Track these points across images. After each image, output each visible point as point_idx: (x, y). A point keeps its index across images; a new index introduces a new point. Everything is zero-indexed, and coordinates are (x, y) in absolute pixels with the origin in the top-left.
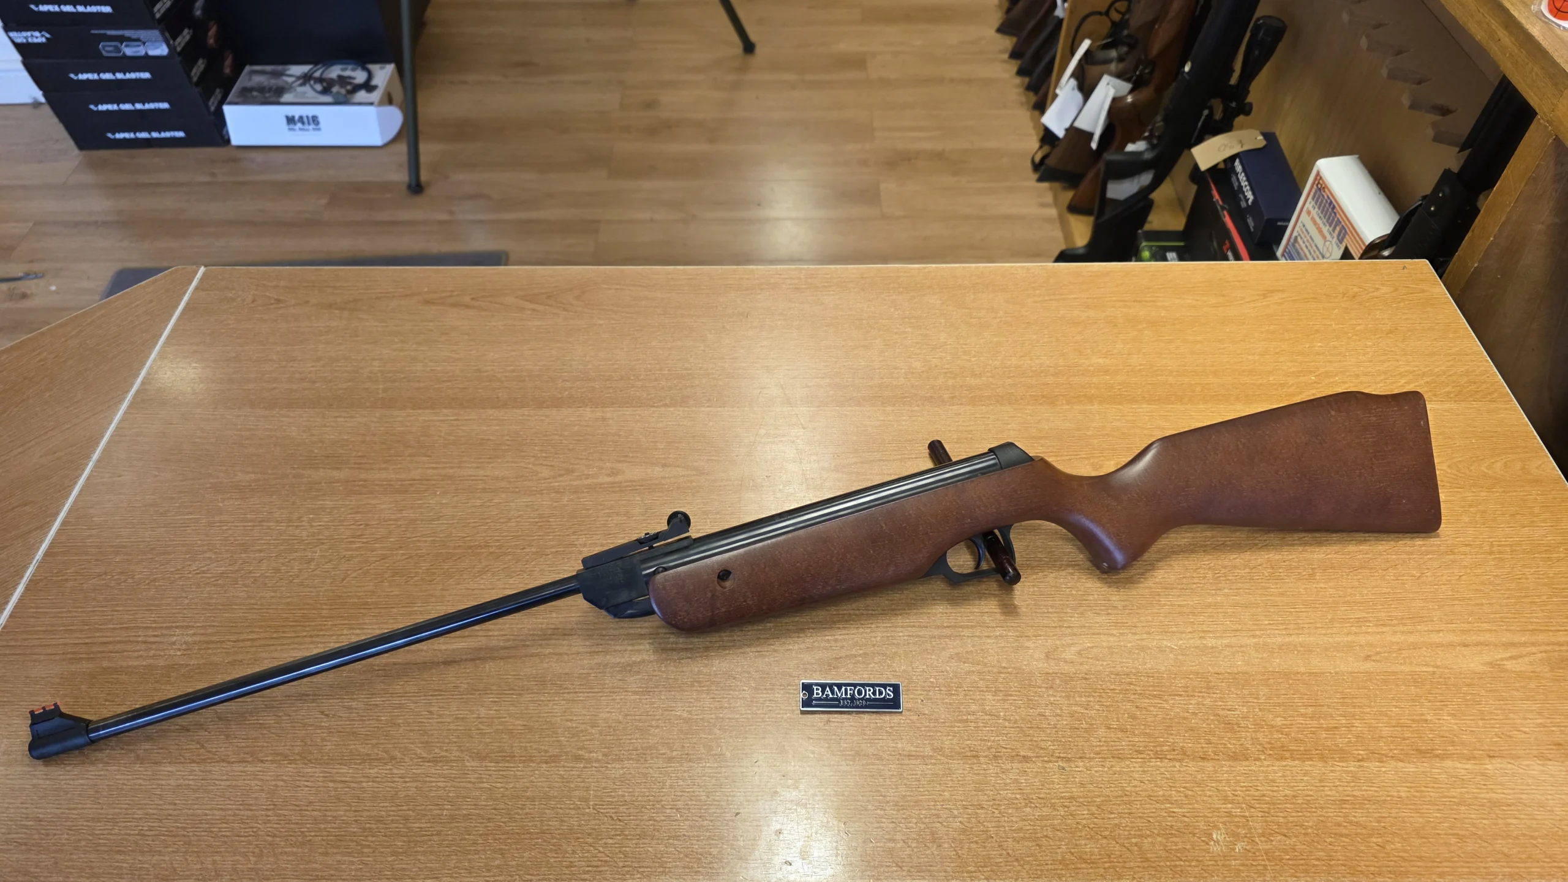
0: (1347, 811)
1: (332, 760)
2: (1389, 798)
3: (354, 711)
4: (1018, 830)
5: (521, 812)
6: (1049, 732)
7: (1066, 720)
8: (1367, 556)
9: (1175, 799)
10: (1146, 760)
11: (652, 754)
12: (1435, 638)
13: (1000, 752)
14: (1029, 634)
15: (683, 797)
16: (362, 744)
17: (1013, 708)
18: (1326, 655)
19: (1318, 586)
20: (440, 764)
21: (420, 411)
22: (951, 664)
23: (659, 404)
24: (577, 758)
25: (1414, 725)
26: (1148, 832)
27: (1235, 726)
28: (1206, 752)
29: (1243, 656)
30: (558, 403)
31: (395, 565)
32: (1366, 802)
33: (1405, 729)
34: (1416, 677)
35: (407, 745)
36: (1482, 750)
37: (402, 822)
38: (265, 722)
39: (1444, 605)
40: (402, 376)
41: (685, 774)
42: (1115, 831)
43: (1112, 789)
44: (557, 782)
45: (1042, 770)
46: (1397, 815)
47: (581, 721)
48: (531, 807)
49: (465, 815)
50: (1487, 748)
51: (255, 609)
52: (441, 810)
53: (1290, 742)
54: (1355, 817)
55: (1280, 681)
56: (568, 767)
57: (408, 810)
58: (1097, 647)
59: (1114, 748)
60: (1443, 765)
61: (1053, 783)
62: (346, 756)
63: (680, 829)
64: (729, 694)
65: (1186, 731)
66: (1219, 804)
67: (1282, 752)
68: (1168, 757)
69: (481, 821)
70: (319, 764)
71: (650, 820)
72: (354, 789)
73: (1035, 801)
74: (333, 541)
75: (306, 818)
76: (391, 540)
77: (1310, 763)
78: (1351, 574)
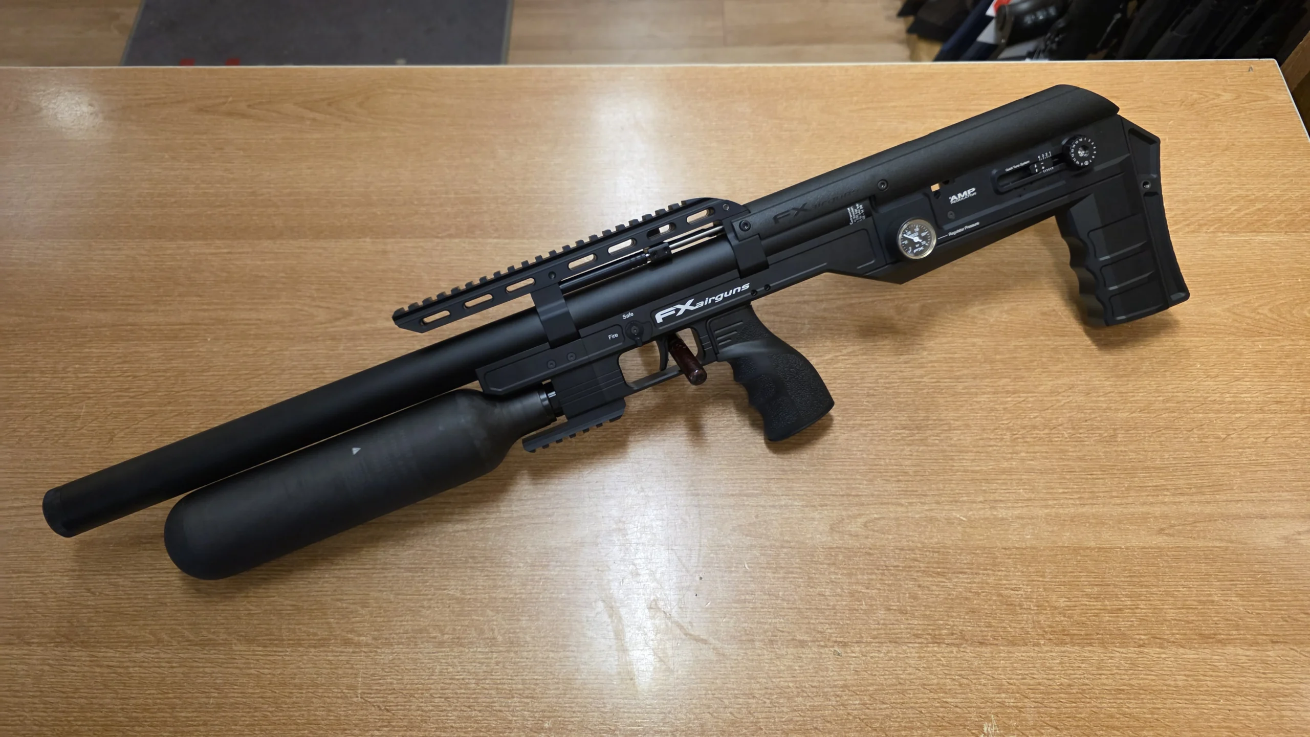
0: (1121, 701)
1: (98, 642)
2: (1165, 688)
3: (121, 588)
4: (789, 721)
5: (288, 700)
6: (827, 613)
7: (845, 601)
8: (1173, 415)
9: (949, 687)
10: (924, 645)
11: (422, 637)
12: (1234, 509)
13: (776, 636)
14: (816, 503)
15: (452, 686)
16: (129, 625)
17: (793, 587)
18: (1119, 528)
19: (1119, 449)
20: (207, 648)
21: (191, 243)
22: (733, 538)
23: (444, 234)
24: (347, 642)
25: (1200, 607)
26: (919, 724)
27: (1018, 608)
28: (986, 636)
29: (1033, 529)
30: (337, 233)
31: (163, 423)
32: (1141, 692)
33: (1190, 611)
34: (1207, 552)
35: (174, 627)
36: (1267, 635)
37: (168, 710)
38: (30, 600)
39: (1247, 471)
40: (173, 200)
41: (455, 660)
42: (885, 722)
43: (886, 677)
44: (325, 668)
45: (817, 656)
46: (1171, 706)
47: (351, 601)
48: (299, 695)
49: (232, 704)
50: (1271, 632)
51: (21, 473)
52: (207, 698)
53: (1072, 625)
54: (1128, 708)
55: (1068, 557)
56: (337, 652)
57: (175, 698)
58: (884, 518)
59: (893, 631)
60: (1225, 651)
61: (827, 669)
62: (113, 638)
63: (448, 720)
64: (505, 572)
65: (967, 613)
66: (993, 693)
67: (1061, 637)
68: (946, 641)
69: (248, 710)
70: (86, 647)
71: (418, 710)
72: (119, 674)
73: (808, 690)
74: (99, 395)
75: (73, 706)
76: (160, 394)
77: (1090, 648)
78: (1154, 435)
